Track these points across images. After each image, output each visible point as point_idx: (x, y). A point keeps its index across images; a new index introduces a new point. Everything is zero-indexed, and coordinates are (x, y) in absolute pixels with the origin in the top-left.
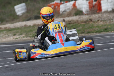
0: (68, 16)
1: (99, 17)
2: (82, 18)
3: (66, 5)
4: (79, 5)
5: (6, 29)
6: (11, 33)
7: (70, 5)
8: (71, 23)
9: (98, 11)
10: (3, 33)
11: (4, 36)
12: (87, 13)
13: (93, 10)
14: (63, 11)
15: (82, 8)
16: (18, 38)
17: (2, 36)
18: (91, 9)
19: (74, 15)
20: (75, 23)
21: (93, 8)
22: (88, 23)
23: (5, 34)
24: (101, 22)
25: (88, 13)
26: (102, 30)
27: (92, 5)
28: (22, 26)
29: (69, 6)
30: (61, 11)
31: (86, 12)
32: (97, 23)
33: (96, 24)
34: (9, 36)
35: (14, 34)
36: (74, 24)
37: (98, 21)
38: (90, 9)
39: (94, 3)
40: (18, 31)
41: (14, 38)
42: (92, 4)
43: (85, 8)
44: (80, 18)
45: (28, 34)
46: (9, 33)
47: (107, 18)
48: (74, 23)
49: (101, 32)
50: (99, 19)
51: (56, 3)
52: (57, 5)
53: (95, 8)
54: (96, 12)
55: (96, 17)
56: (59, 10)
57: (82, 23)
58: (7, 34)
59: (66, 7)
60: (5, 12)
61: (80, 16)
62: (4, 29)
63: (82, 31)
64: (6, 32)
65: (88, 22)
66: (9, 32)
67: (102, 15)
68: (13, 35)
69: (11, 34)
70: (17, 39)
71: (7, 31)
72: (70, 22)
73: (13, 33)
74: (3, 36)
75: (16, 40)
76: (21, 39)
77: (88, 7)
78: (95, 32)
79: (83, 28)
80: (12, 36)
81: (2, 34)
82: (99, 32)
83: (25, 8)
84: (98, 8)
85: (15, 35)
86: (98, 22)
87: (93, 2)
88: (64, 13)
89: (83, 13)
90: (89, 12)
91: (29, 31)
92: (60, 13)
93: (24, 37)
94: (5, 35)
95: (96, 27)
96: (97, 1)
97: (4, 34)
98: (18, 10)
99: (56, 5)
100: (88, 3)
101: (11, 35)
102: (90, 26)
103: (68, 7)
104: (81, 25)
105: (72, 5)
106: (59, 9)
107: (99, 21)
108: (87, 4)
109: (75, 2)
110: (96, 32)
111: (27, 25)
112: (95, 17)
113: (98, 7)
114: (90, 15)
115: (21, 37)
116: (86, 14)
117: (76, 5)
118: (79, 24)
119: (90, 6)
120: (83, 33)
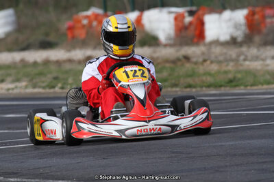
1: (203, 54)
4: (150, 22)
9: (195, 40)
15: (158, 29)
16: (13, 89)
18: (178, 33)
21: (183, 31)
22: (182, 65)
24: (213, 65)
25: (172, 42)
26: (223, 83)
27: (180, 24)
28: (15, 63)
31: (167, 39)
32: (203, 65)
33: (201, 67)
37: (205, 61)
38: (176, 34)
39: (188, 19)
40: (9, 71)
42: (183, 22)
43: (164, 30)
45: (34, 81)
47: (224, 57)
49: (221, 86)
50: (204, 57)
51: (94, 14)
52: (96, 19)
53: (188, 32)
54: (192, 41)
57: (168, 65)
61: (152, 48)
63: (173, 81)
65: (180, 63)
67: (208, 50)
70: (10, 91)
77: (173, 27)
79: (170, 75)
82: (216, 87)
84: (197, 32)
85: (2, 81)
86: (205, 64)
87: (183, 17)
90: (174, 40)
91: (36, 74)
93: (26, 86)
99: (93, 18)
100: (172, 20)
104: (164, 67)
107: (208, 62)
108: (170, 21)
109: (141, 16)
113: (196, 30)
115: (20, 87)
117: (143, 22)
119: (176, 26)
120: (175, 85)
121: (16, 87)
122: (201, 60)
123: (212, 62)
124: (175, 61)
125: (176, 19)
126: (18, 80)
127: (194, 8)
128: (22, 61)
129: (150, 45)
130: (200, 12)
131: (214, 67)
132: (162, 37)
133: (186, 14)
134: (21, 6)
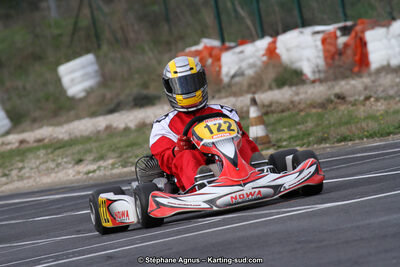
0: (253, 89)
1: (366, 88)
2: (306, 93)
3: (242, 52)
4: (288, 50)
5: (41, 144)
6: (67, 156)
7: (257, 51)
8: (273, 112)
9: (356, 69)
10: (38, 158)
11: (43, 167)
12: (317, 76)
13: (340, 66)
14: (232, 72)
15: (301, 60)
16: (94, 171)
17: (34, 166)
18: (330, 61)
19: (274, 85)
20: (288, 109)
21: (337, 57)
22: (334, 109)
23: (47, 162)
24: (379, 104)
25: (322, 76)
26: (392, 129)
27: (332, 49)
28: (99, 132)
29: (251, 57)
30: (227, 75)
31: (314, 72)
32: (364, 105)
33: (362, 108)
34: (58, 165)
35: (77, 157)
36: (285, 114)
37: (367, 98)
38: (327, 64)
39: (342, 40)
40: (88, 146)
41: (79, 173)
42: (335, 45)
43: (309, 60)
44: (297, 94)
45: (125, 156)
46: (58, 156)
47: (396, 89)
48: (283, 111)
49: (389, 134)
50: (367, 93)
51: (206, 47)
52: (211, 56)
53: (343, 58)
54: (351, 70)
55: (354, 86)
56: (219, 72)
57: (314, 111)
58: (53, 160)
59: (242, 60)
60: (24, 88)
61: (294, 88)
62: (35, 144)
63: (320, 134)
64: (47, 154)
65: (331, 106)
66: (57, 152)
67: (373, 82)
68: (73, 162)
69: (65, 160)
70: (91, 175)
71: (49, 151)
72: (269, 109)
73: (73, 154)
74: (37, 167)
75: (91, 178)
76: (108, 173)
77: (321, 54)
78: (367, 137)
79: (318, 125)
80: (70, 166)
81: (33, 161)
82: (382, 136)
83: (96, 72)
84: (357, 58)
85: (80, 161)
86: (368, 103)
87: (336, 38)
88: (237, 79)
89: (304, 78)
90: (326, 72)
91: (128, 146)
92: (221, 81)
93: (113, 165)
94: (44, 163)
95: (366, 118)
96: (353, 34)
97: (41, 161)
98: (72, 80)
99: (205, 54)
100: (319, 43)
101: (66, 162)
102: (341, 118)
103: (251, 61)
104: (308, 115)
105: (263, 52)
106: (220, 67)
107: (372, 99)
108: (316, 46)
109: (274, 42)
110: (371, 136)
111: (115, 125)
112: (348, 87)
113: (355, 54)
114: (330, 84)
115: (105, 168)
116: (314, 82)
117: (278, 51)
118: (302, 114)
119: (326, 51)
120: (323, 140)
121: (99, 168)
122: (362, 98)
123: (377, 100)
124: (325, 104)
125: (324, 41)
126: (102, 158)
127: (349, 23)
128: (108, 128)
129: (291, 85)
130: (358, 28)
131: (381, 107)
132: (308, 70)
133: (339, 33)
134: (105, 47)
